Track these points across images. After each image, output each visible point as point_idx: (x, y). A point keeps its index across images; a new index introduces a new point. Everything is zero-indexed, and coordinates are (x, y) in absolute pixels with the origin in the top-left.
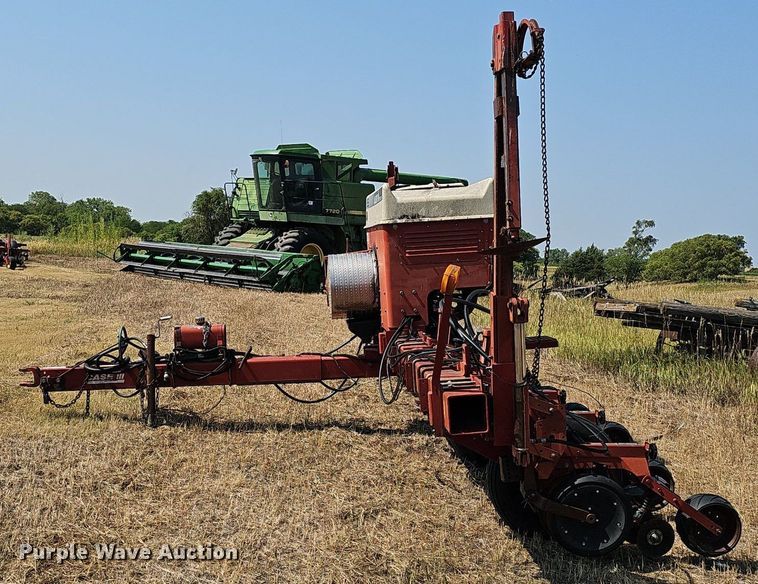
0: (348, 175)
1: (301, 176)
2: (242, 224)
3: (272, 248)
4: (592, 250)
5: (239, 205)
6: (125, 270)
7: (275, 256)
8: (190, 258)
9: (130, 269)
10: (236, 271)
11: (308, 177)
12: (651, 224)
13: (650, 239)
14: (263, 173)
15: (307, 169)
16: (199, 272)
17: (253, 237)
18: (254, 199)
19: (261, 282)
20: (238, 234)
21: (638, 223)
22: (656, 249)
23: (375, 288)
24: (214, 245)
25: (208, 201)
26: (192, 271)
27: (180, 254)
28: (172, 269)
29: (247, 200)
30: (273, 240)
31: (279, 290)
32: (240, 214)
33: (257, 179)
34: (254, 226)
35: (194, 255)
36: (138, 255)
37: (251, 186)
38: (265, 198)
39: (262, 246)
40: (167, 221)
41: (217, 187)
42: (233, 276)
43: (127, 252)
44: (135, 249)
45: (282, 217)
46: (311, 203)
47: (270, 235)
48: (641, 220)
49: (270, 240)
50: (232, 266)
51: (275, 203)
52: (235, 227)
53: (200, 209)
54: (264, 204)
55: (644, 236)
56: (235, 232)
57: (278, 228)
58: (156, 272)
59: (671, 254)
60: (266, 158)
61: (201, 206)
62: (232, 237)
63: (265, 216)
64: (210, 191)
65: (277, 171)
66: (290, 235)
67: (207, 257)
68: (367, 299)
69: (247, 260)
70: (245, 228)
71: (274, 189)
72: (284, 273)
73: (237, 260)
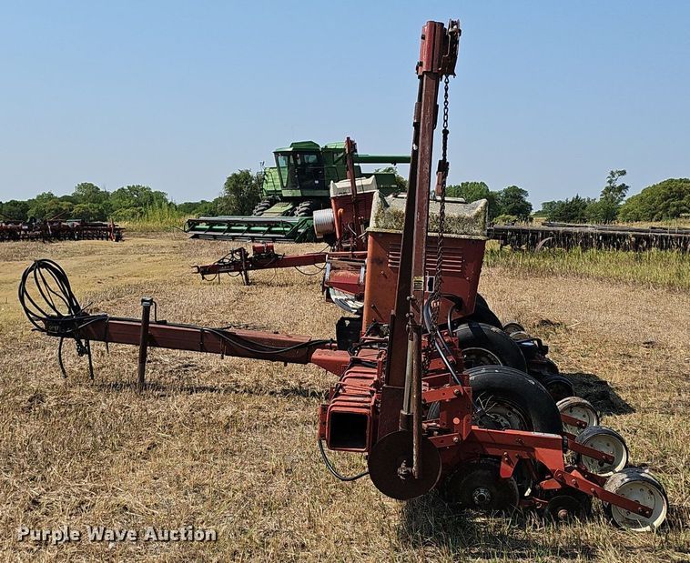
0: (341, 160)
1: (309, 163)
2: (270, 200)
3: (293, 215)
4: (577, 200)
5: (267, 187)
6: (192, 237)
7: (295, 220)
8: (238, 226)
9: (196, 236)
10: (270, 231)
11: (314, 164)
12: (623, 173)
13: (623, 187)
14: (283, 163)
15: (312, 158)
16: (245, 234)
17: (279, 208)
18: (278, 182)
19: (287, 237)
20: (268, 207)
21: (612, 173)
22: (629, 194)
23: (333, 223)
24: (253, 216)
25: (238, 182)
26: (241, 234)
27: (230, 223)
28: (226, 234)
29: (273, 183)
30: (293, 209)
31: (299, 241)
32: (268, 193)
33: (279, 167)
34: (279, 201)
35: (240, 223)
36: (200, 226)
37: (275, 173)
38: (285, 181)
39: (286, 214)
40: (199, 201)
41: (243, 169)
42: (268, 235)
43: (192, 225)
44: (199, 222)
45: (298, 193)
46: (317, 182)
47: (290, 206)
48: (614, 171)
49: (291, 209)
50: (266, 229)
51: (293, 184)
52: (266, 203)
53: (231, 189)
54: (285, 185)
55: (618, 184)
56: (267, 206)
57: (295, 201)
58: (215, 237)
59: (641, 199)
60: (284, 154)
61: (231, 186)
62: (264, 210)
63: (286, 193)
64: (238, 173)
65: (292, 162)
66: (304, 206)
67: (249, 224)
68: (330, 228)
69: (276, 224)
70: (273, 202)
71: (291, 174)
72: (301, 231)
73: (270, 224)
